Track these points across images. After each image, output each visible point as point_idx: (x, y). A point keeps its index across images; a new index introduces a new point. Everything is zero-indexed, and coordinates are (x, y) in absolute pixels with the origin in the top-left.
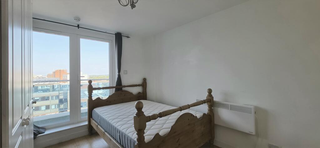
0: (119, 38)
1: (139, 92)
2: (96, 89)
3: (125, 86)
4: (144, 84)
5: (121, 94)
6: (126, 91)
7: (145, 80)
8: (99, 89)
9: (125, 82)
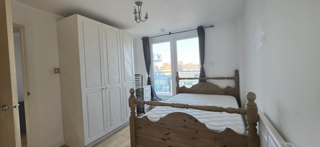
0: (201, 32)
1: (229, 86)
2: (181, 79)
3: (209, 78)
4: (236, 77)
5: (204, 85)
6: (211, 83)
7: (237, 72)
8: (184, 79)
9: (209, 74)
